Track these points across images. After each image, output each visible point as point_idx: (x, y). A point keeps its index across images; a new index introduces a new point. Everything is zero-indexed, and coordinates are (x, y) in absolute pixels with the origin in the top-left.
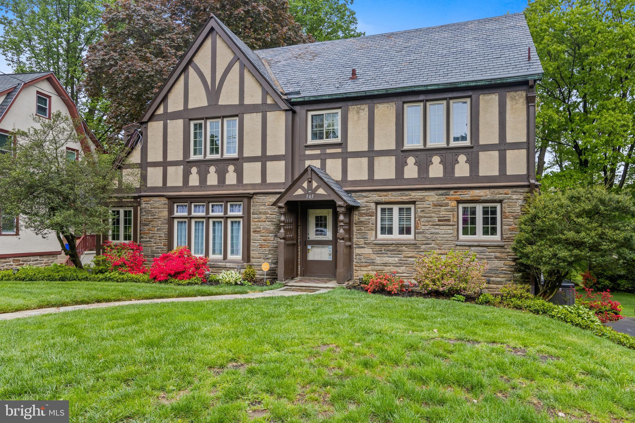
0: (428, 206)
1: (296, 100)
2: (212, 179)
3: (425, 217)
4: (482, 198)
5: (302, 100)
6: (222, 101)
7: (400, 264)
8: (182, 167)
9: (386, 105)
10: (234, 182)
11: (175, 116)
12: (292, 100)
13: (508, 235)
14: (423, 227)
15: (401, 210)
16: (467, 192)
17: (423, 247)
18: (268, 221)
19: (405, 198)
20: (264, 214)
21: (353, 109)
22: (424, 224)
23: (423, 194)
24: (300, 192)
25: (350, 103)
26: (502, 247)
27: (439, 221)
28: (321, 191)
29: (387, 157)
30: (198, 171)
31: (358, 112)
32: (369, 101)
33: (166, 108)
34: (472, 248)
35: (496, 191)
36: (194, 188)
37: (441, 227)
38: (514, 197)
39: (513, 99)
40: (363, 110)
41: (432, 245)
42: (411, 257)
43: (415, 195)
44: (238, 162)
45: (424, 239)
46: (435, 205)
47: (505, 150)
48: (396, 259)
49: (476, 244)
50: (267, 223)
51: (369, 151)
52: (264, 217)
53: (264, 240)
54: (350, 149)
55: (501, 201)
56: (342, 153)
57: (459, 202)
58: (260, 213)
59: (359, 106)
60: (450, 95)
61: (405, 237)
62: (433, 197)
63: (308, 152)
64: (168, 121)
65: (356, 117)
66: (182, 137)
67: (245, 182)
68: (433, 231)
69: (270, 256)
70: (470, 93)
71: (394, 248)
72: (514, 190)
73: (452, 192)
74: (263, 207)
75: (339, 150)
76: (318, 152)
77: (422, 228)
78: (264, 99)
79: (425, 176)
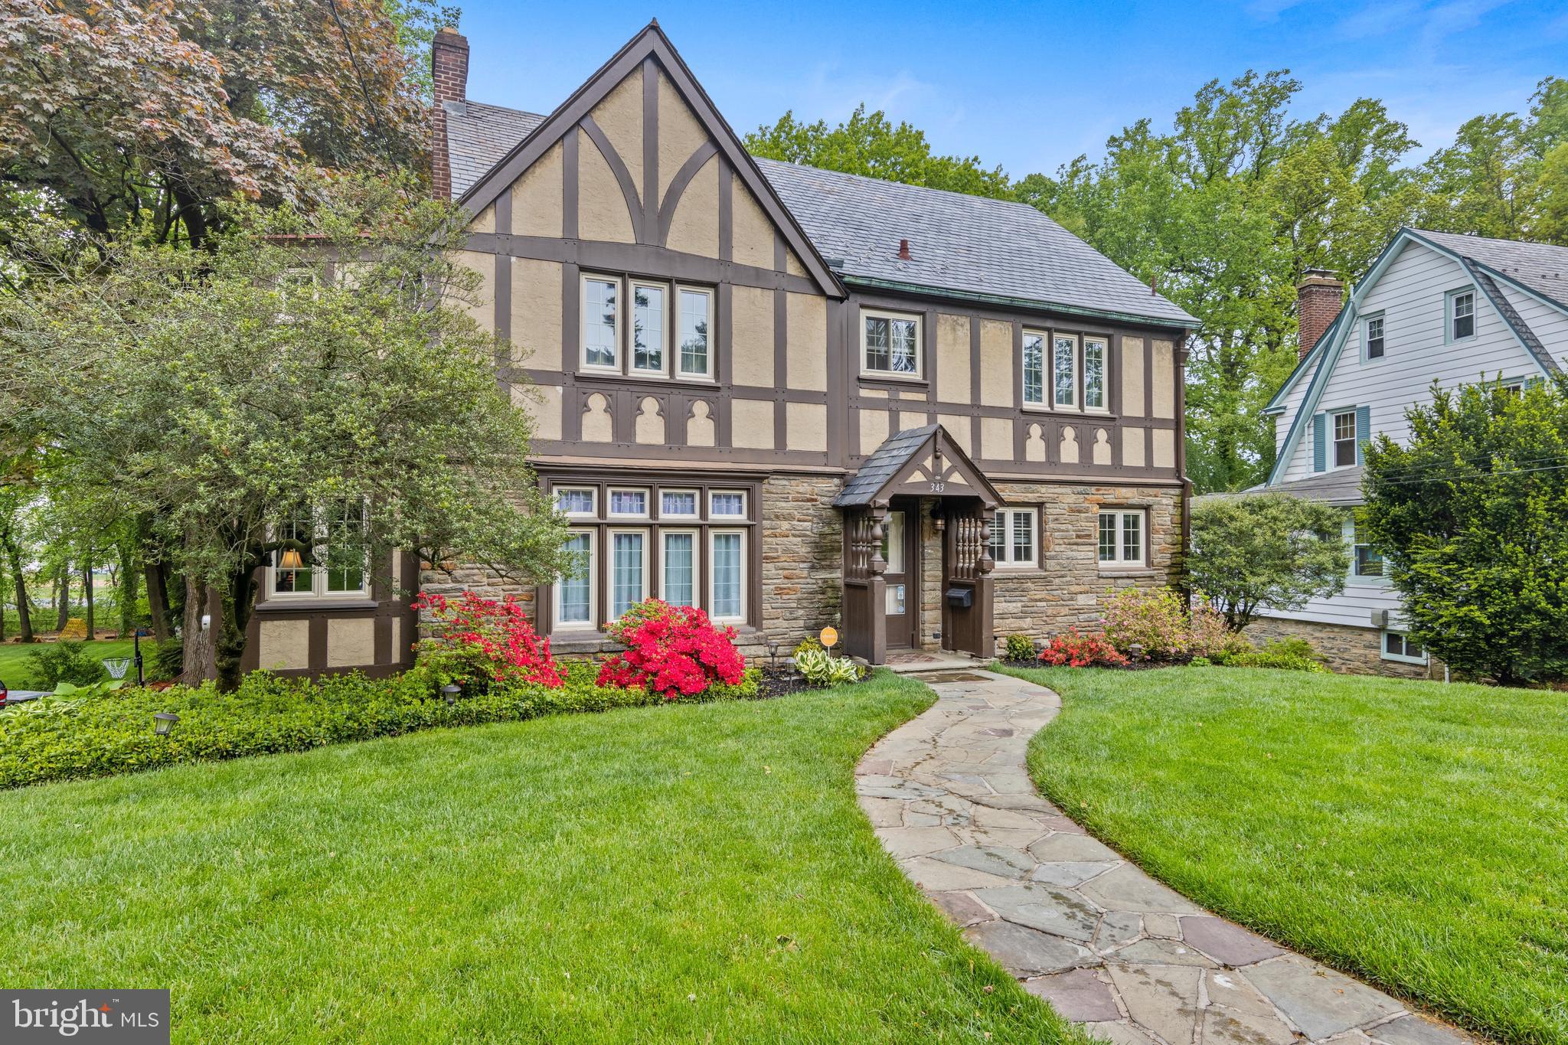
0: (1063, 511)
1: (853, 280)
2: (650, 428)
3: (1059, 530)
4: (1130, 502)
5: (865, 282)
6: (675, 242)
7: (1023, 614)
8: (560, 389)
9: (997, 324)
10: (709, 441)
11: (536, 249)
12: (846, 279)
13: (1159, 560)
14: (1057, 548)
15: (1017, 516)
16: (1111, 490)
17: (1057, 581)
18: (794, 536)
19: (1031, 497)
20: (785, 519)
21: (946, 321)
22: (1057, 541)
23: (1056, 490)
24: (918, 477)
25: (940, 309)
26: (1151, 577)
27: (1078, 537)
28: (957, 478)
29: (1001, 421)
30: (609, 406)
31: (954, 329)
32: (971, 312)
33: (505, 221)
34: (1119, 581)
35: (1147, 490)
36: (596, 448)
37: (1081, 548)
38: (1164, 501)
39: (1159, 352)
40: (962, 326)
41: (1068, 579)
42: (1040, 600)
43: (1045, 492)
44: (718, 394)
45: (1058, 568)
46: (1073, 511)
47: (1151, 428)
48: (1019, 605)
49: (1124, 574)
50: (791, 538)
51: (972, 406)
52: (785, 525)
53: (786, 578)
54: (941, 398)
55: (1147, 508)
56: (928, 402)
57: (1103, 506)
58: (777, 517)
59: (955, 318)
60: (1087, 328)
61: (1023, 564)
62: (1068, 497)
63: (864, 393)
64: (513, 259)
65: (950, 337)
66: (560, 309)
67: (737, 442)
68: (1070, 554)
69: (801, 612)
70: (1110, 331)
71: (1016, 586)
72: (1165, 490)
73: (1093, 489)
74: (783, 504)
75: (922, 397)
76: (883, 395)
77: (1054, 549)
78: (779, 261)
79: (1055, 460)
